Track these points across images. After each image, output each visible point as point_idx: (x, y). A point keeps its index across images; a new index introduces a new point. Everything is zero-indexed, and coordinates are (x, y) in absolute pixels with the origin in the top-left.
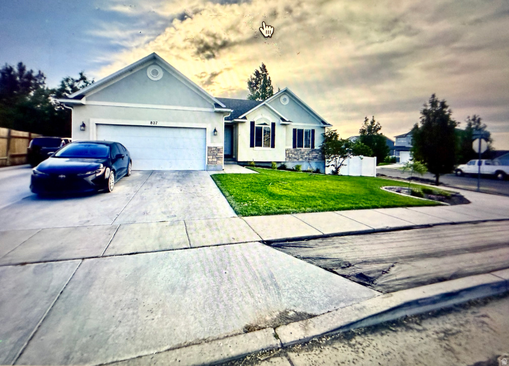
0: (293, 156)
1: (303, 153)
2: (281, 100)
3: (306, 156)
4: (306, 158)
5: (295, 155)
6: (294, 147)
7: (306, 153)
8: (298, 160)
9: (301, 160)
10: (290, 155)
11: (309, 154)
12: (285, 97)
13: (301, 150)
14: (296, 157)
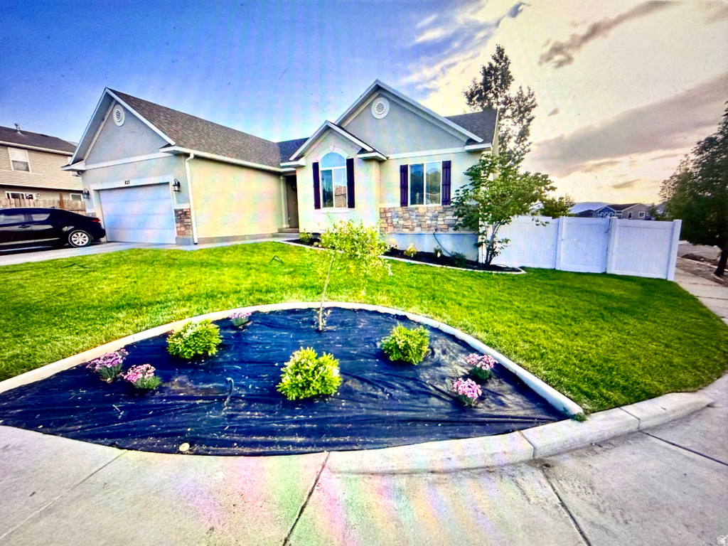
0: (401, 222)
1: (423, 216)
2: (372, 110)
3: (429, 222)
4: (429, 227)
5: (405, 220)
6: (404, 203)
7: (430, 214)
8: (412, 229)
9: (418, 230)
10: (395, 220)
11: (436, 217)
12: (381, 101)
13: (417, 209)
14: (408, 223)
